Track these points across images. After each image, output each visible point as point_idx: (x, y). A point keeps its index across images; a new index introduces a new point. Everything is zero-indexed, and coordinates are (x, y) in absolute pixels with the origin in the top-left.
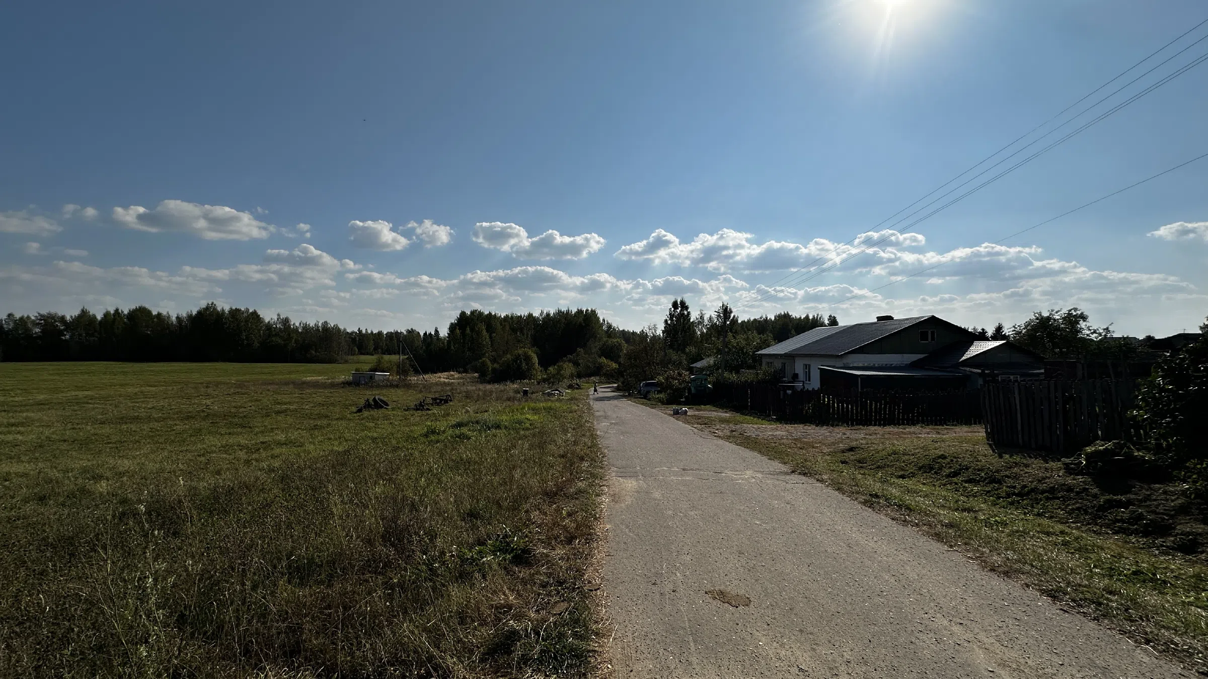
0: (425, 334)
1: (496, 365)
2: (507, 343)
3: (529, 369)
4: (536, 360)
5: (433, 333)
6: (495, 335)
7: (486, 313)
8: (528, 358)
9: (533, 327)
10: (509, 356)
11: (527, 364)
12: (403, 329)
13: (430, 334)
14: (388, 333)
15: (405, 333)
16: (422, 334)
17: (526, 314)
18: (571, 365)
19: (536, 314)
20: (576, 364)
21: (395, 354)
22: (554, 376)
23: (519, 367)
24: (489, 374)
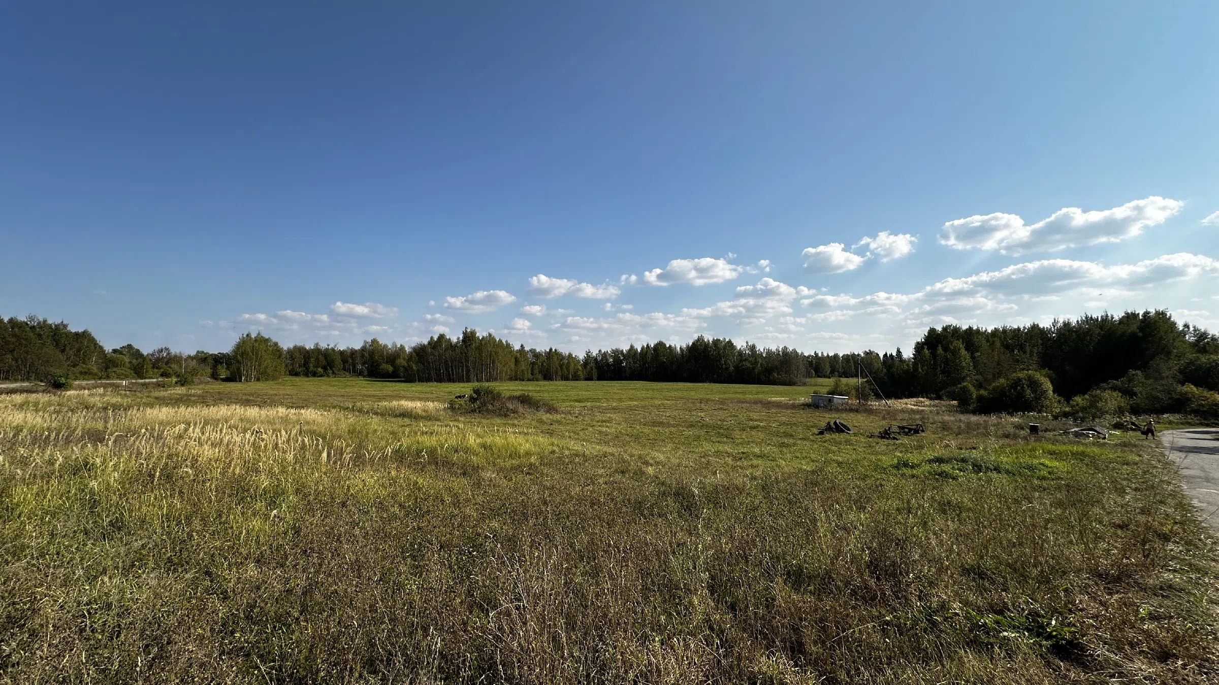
0: (885, 355)
1: (983, 392)
2: (998, 364)
3: (1037, 399)
4: (1048, 386)
5: (894, 354)
6: (979, 354)
7: (964, 327)
8: (1034, 384)
9: (1040, 342)
10: (1002, 380)
11: (1034, 391)
12: (859, 350)
13: (891, 355)
14: (844, 355)
15: (862, 355)
16: (881, 356)
17: (1028, 325)
18: (1117, 394)
19: (1045, 324)
20: (1128, 393)
21: (852, 377)
22: (1084, 409)
23: (1021, 395)
24: (973, 403)
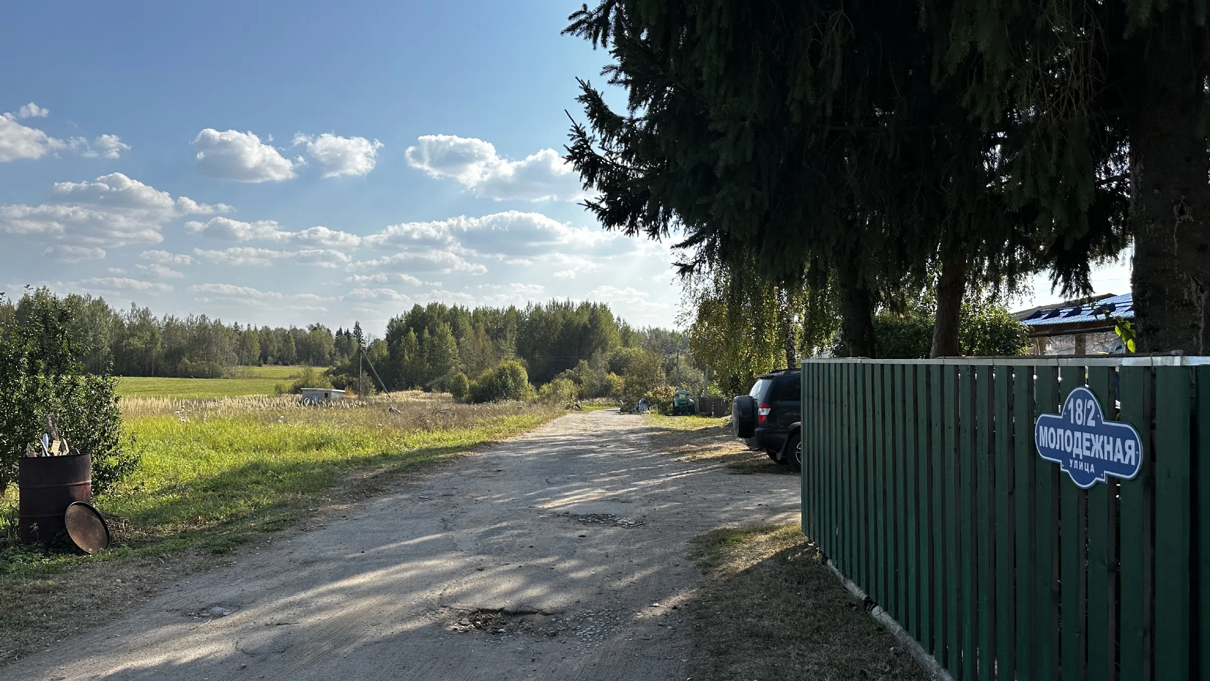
0: (339, 333)
1: (474, 382)
2: (483, 351)
3: (516, 388)
4: (524, 375)
5: (352, 331)
6: (463, 339)
8: (514, 373)
9: (516, 326)
10: (491, 370)
11: (515, 381)
12: (303, 326)
13: (347, 333)
14: (277, 330)
15: (308, 331)
16: (334, 333)
17: (507, 308)
18: (570, 382)
19: (521, 307)
20: (577, 381)
21: (292, 364)
22: (548, 396)
23: (505, 386)
24: (466, 393)
